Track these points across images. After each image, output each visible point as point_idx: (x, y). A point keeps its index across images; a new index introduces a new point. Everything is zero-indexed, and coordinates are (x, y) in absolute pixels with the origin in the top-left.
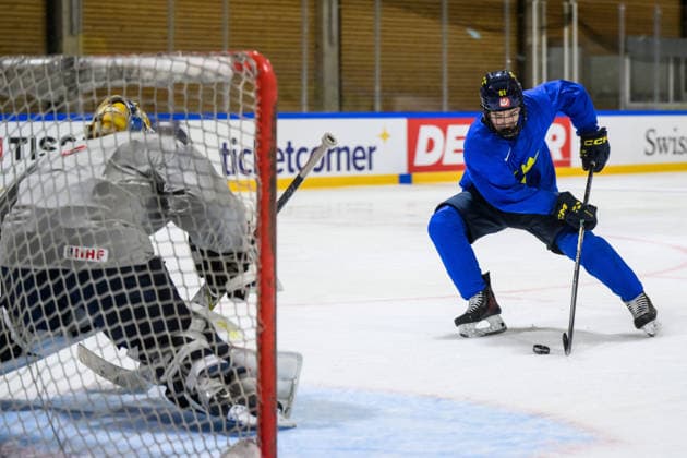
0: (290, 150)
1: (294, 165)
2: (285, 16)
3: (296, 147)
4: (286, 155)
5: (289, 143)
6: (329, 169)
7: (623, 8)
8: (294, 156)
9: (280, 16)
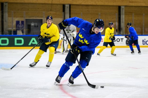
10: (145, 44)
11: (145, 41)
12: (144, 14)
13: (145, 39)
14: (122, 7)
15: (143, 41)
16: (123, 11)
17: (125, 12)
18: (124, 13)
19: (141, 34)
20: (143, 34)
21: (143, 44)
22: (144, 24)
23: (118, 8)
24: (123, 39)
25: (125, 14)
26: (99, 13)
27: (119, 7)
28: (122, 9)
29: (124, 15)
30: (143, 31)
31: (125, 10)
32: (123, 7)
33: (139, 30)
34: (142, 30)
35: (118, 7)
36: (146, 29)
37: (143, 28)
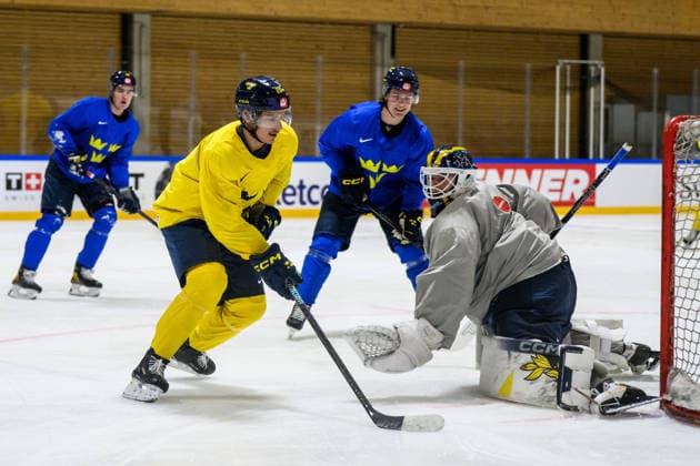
0: (302, 187)
1: (305, 199)
3: (308, 184)
4: (298, 191)
5: (301, 182)
7: (656, 71)
8: (305, 192)
9: (337, 80)
12: (244, 55)
14: (137, 18)
16: (142, 40)
17: (153, 45)
18: (146, 47)
23: (117, 19)
24: (142, 175)
25: (154, 54)
26: (25, 47)
27: (126, 20)
28: (136, 27)
29: (149, 58)
31: (154, 35)
32: (146, 19)
35: (117, 17)
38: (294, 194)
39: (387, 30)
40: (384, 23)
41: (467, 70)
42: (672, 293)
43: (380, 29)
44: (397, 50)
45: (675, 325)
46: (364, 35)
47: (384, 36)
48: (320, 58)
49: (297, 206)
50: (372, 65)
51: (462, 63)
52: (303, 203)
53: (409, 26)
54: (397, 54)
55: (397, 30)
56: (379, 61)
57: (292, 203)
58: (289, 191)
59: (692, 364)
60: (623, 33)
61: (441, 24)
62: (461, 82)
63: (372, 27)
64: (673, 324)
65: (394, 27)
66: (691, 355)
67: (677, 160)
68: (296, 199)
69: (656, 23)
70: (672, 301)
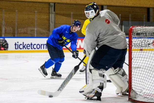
0: (31, 44)
1: (32, 47)
2: (41, 17)
3: (33, 44)
4: (31, 46)
5: (31, 43)
6: (41, 48)
8: (32, 46)
9: (40, 17)
10: (18, 49)
11: (18, 45)
12: (17, 11)
13: (18, 42)
15: (16, 44)
19: (12, 36)
20: (16, 36)
21: (16, 49)
22: (16, 24)
30: (16, 32)
33: (11, 31)
34: (14, 30)
36: (19, 29)
37: (16, 28)
38: (30, 46)
39: (53, 4)
40: (52, 3)
41: (73, 15)
42: (131, 71)
43: (51, 4)
44: (55, 10)
45: (132, 79)
46: (47, 6)
47: (52, 6)
48: (36, 11)
49: (30, 49)
50: (49, 13)
51: (72, 13)
52: (32, 49)
53: (58, 3)
54: (55, 11)
55: (55, 4)
56: (51, 12)
57: (29, 49)
58: (28, 46)
59: (136, 89)
60: (112, 5)
61: (66, 3)
62: (72, 17)
63: (49, 3)
64: (131, 79)
65: (55, 3)
66: (136, 87)
67: (132, 37)
68: (30, 48)
69: (120, 3)
70: (131, 73)
